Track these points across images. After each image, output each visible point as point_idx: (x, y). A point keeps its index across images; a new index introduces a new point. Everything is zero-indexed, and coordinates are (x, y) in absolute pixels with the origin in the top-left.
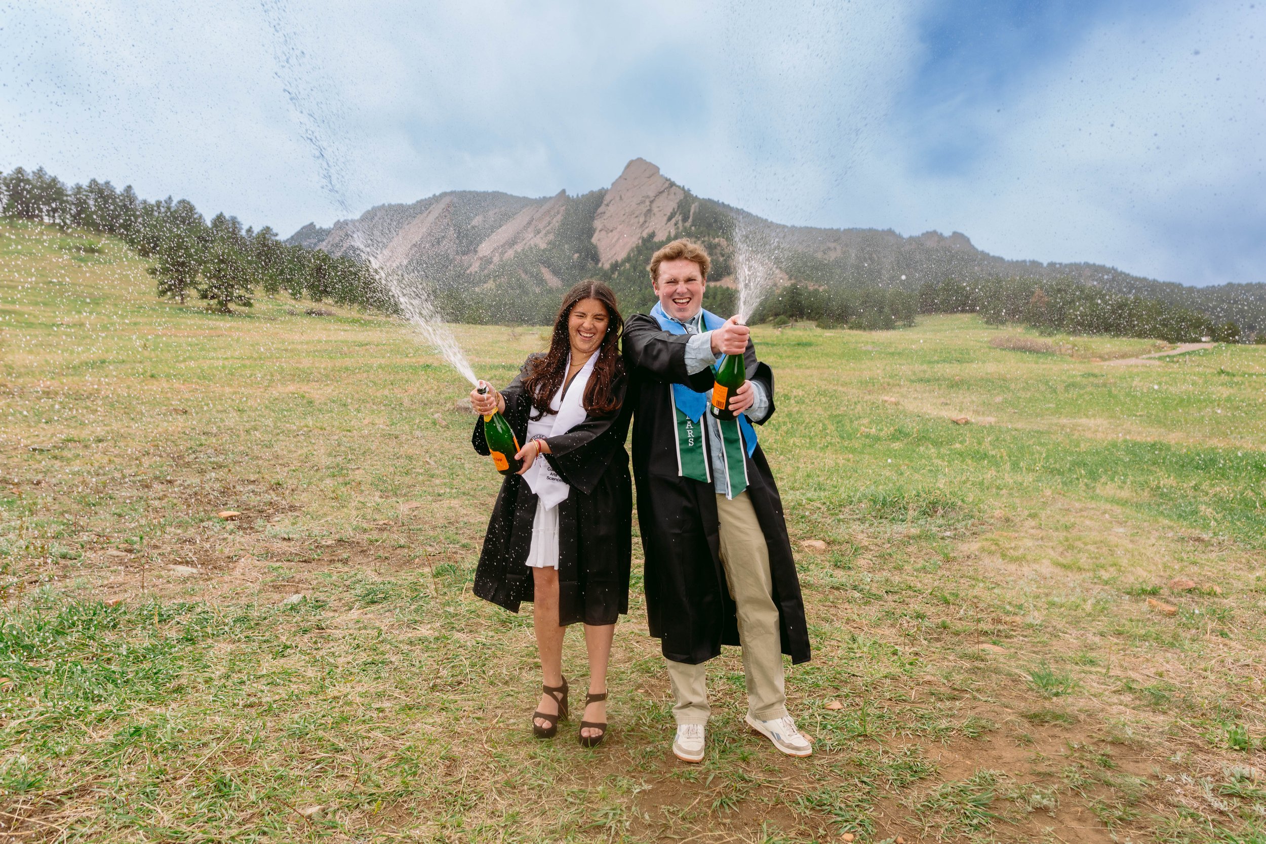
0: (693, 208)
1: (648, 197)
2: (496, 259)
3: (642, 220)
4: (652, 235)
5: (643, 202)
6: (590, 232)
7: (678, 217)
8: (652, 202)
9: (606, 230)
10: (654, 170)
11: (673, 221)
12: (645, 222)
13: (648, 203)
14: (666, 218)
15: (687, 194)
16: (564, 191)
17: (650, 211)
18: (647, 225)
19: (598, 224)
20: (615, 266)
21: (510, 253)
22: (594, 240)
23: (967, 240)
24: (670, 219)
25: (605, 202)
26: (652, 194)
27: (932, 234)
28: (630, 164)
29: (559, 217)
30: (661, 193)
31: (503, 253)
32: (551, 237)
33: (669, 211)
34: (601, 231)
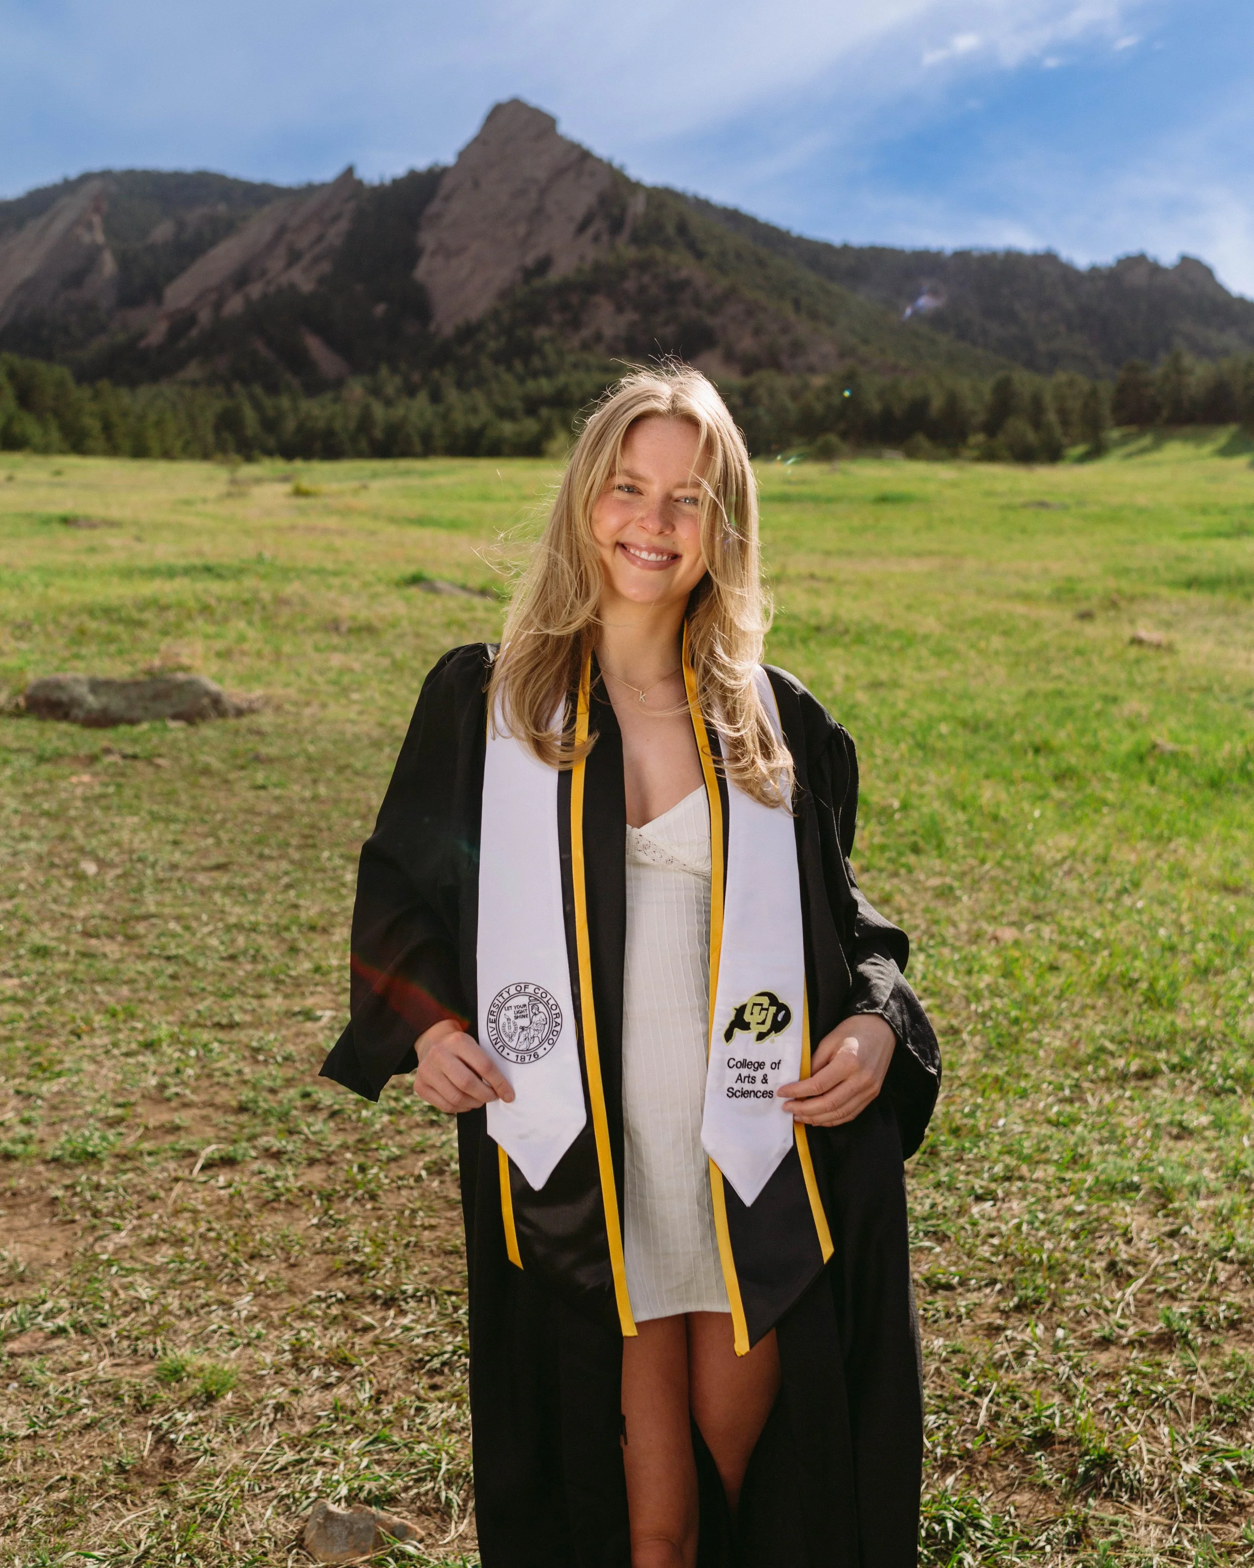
0: (633, 208)
1: (533, 180)
2: (205, 316)
3: (522, 230)
4: (544, 265)
5: (522, 193)
6: (412, 255)
7: (599, 225)
8: (543, 192)
9: (446, 252)
10: (543, 122)
11: (591, 231)
12: (529, 234)
13: (533, 194)
14: (572, 228)
15: (617, 176)
16: (349, 172)
17: (539, 210)
18: (533, 239)
19: (427, 239)
20: (468, 332)
21: (235, 305)
22: (420, 272)
23: (1208, 272)
24: (582, 228)
25: (442, 192)
26: (541, 175)
27: (1137, 262)
28: (497, 112)
29: (343, 225)
30: (560, 173)
31: (218, 306)
32: (326, 267)
33: (579, 211)
34: (434, 254)
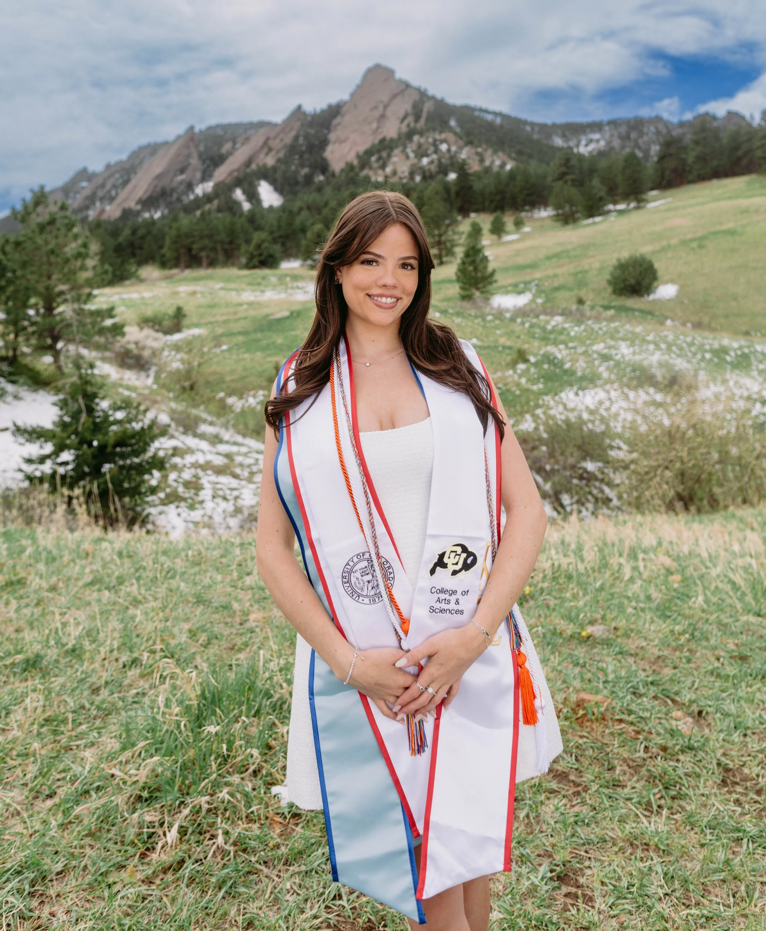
0: (428, 107)
1: (381, 102)
3: (374, 125)
5: (375, 108)
7: (410, 119)
8: (386, 107)
9: (341, 141)
10: (389, 73)
11: (406, 121)
12: (378, 128)
13: (381, 108)
14: (398, 121)
15: (423, 95)
16: (299, 107)
17: (383, 117)
18: (380, 130)
19: (332, 137)
22: (326, 154)
24: (403, 120)
25: (341, 113)
26: (386, 99)
29: (293, 134)
30: (394, 96)
33: (401, 114)
34: (335, 142)
